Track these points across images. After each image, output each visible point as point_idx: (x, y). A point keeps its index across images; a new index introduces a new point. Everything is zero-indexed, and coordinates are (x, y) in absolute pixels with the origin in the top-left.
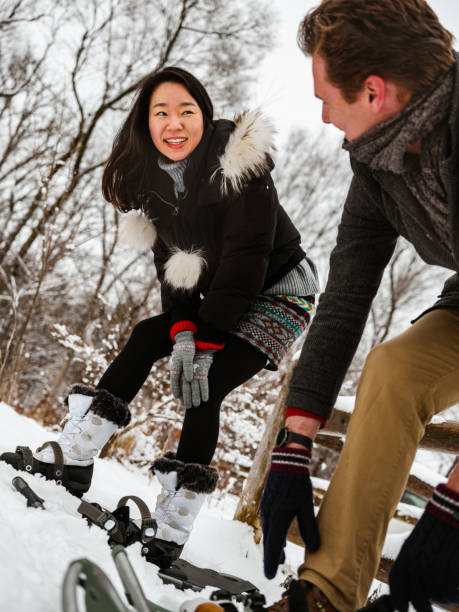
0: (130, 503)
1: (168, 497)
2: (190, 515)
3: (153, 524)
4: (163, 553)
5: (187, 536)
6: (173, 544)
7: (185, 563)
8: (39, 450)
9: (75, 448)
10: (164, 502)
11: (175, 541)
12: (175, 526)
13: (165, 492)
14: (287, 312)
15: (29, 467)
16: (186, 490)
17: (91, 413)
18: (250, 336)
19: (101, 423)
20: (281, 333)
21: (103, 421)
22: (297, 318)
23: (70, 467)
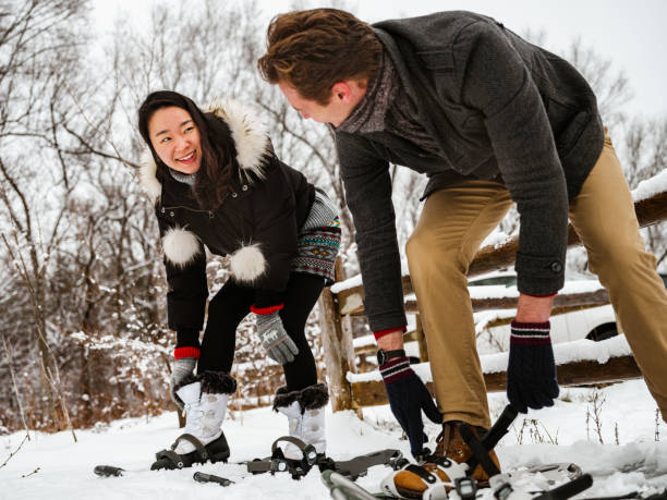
2: (321, 427)
8: (175, 446)
9: (205, 428)
12: (313, 442)
13: (295, 421)
14: (325, 235)
15: (180, 464)
16: (311, 411)
17: (204, 395)
18: (306, 267)
19: (216, 399)
20: (328, 254)
21: (217, 396)
22: (334, 237)
23: (209, 445)
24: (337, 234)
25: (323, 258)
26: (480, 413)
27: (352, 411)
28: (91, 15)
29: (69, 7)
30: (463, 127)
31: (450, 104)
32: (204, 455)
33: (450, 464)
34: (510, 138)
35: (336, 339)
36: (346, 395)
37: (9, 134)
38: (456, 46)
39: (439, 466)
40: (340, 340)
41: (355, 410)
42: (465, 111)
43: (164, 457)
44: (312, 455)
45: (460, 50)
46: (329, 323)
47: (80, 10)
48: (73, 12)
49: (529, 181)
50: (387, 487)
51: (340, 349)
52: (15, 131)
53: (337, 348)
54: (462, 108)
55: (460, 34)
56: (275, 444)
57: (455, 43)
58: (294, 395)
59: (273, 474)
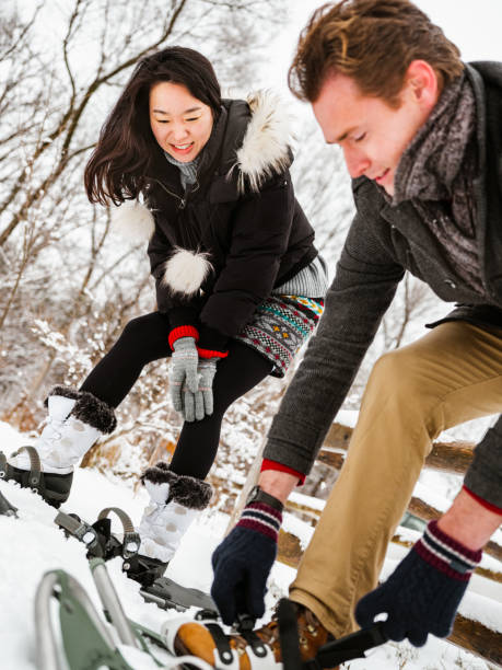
0: (112, 516)
1: (156, 510)
2: (178, 531)
3: (136, 539)
4: (146, 569)
5: (173, 554)
6: (157, 561)
7: (169, 582)
8: (14, 455)
9: (54, 455)
10: (151, 515)
11: (159, 557)
12: (160, 542)
13: (156, 505)
15: (2, 473)
16: (177, 505)
17: (73, 418)
18: (257, 341)
19: (83, 429)
20: (290, 338)
21: (87, 426)
22: (306, 321)
23: (46, 475)
24: (311, 321)
25: (281, 341)
26: (341, 617)
32: (35, 480)
33: (264, 655)
39: (249, 649)
44: (131, 547)
56: (106, 511)
58: (169, 475)
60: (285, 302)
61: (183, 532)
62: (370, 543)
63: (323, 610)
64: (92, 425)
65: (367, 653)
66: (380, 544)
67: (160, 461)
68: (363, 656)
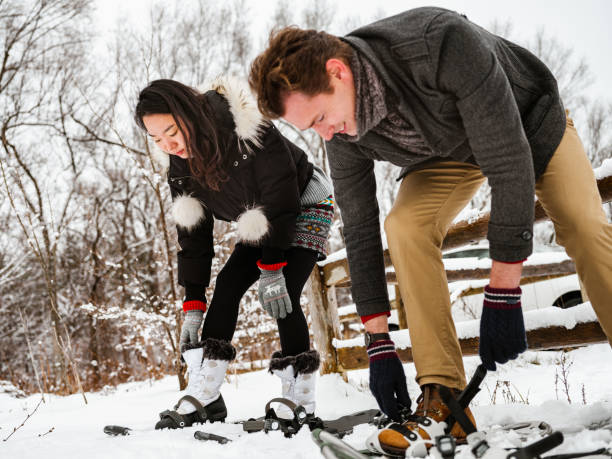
1: (291, 385)
2: (311, 391)
8: (178, 407)
9: (205, 391)
12: (304, 403)
13: (288, 383)
14: (319, 212)
15: (182, 423)
16: (303, 375)
17: (206, 360)
18: (301, 242)
19: (217, 365)
20: (321, 230)
21: (218, 362)
22: (327, 214)
23: (208, 406)
24: (330, 212)
25: (316, 234)
26: (455, 376)
27: (337, 374)
28: (94, 14)
29: (75, 8)
30: (440, 112)
31: (428, 91)
32: (203, 416)
33: (430, 423)
34: (481, 117)
35: (322, 308)
36: (332, 360)
37: (22, 124)
38: (428, 35)
39: (420, 425)
40: (326, 309)
41: (341, 373)
42: (441, 97)
43: (167, 417)
44: (302, 415)
45: (432, 38)
46: (316, 293)
47: (85, 9)
48: (79, 12)
49: (500, 157)
50: (372, 444)
51: (326, 317)
52: (27, 122)
53: (324, 317)
54: (438, 93)
55: (431, 24)
56: (268, 405)
57: (427, 32)
58: (288, 359)
59: (267, 432)
60: (308, 207)
61: (314, 389)
62: (444, 328)
63: (443, 379)
64: (221, 359)
65: (480, 387)
66: (450, 324)
67: (273, 352)
68: (479, 390)
